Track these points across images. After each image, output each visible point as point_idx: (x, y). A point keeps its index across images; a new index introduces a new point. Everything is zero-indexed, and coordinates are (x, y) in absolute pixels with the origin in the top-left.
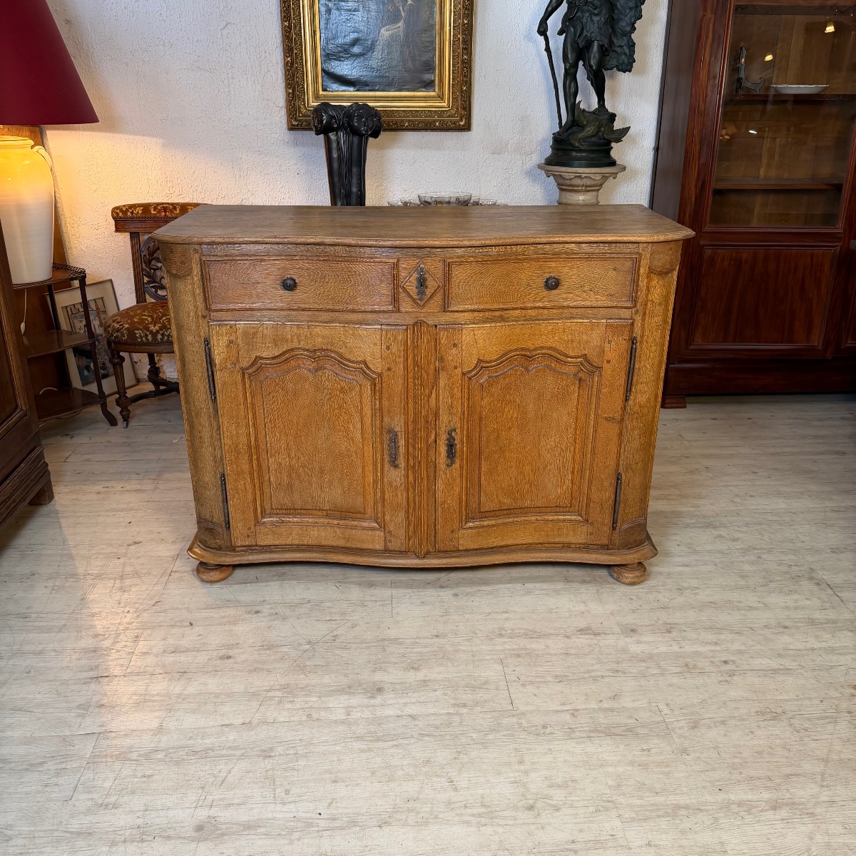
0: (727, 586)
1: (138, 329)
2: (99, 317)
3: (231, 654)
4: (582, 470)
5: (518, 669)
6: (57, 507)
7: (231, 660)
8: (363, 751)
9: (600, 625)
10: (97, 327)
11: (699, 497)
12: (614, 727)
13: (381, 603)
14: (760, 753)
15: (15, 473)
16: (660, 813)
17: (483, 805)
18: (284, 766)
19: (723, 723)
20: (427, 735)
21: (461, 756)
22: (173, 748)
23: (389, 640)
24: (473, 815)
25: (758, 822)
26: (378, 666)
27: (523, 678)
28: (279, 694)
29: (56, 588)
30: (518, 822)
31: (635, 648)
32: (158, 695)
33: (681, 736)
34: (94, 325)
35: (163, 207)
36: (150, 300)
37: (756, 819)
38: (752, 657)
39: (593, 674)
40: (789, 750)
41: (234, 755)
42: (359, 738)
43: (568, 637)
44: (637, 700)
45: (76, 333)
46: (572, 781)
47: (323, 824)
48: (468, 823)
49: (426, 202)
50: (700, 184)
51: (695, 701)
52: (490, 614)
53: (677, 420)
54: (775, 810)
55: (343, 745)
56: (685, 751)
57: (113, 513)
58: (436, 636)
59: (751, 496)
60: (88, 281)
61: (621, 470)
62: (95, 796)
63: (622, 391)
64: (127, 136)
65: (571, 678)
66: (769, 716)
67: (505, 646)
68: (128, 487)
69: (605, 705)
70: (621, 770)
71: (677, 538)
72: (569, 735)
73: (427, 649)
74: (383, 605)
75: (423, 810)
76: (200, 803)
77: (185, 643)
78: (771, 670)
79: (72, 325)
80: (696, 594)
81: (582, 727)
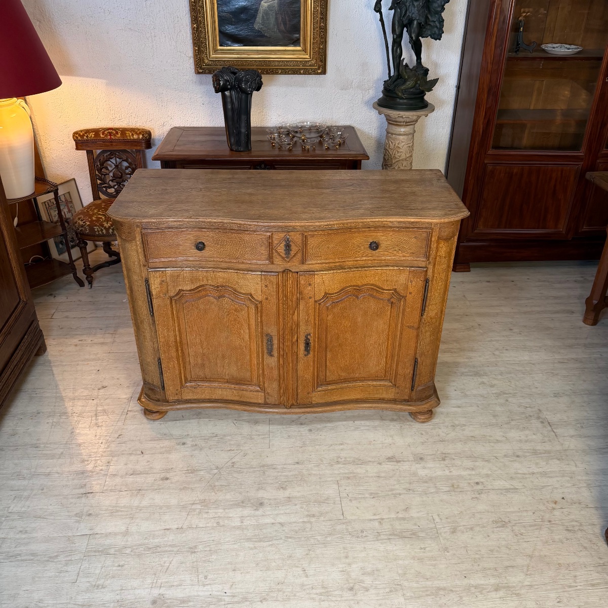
0: (484, 423)
1: (96, 226)
3: (168, 476)
4: (392, 356)
5: (347, 488)
6: (50, 358)
7: (168, 481)
8: (251, 549)
9: (401, 455)
10: (66, 213)
11: (472, 350)
12: (404, 532)
13: (262, 436)
14: (492, 551)
16: (428, 593)
17: (323, 587)
18: (204, 559)
19: (472, 529)
20: (290, 538)
21: (311, 552)
22: (136, 545)
23: (268, 466)
24: (317, 594)
25: (486, 599)
26: (261, 487)
27: (350, 495)
28: (199, 507)
29: (54, 424)
30: (343, 599)
31: (422, 473)
32: (124, 507)
33: (445, 538)
35: (109, 132)
36: (102, 196)
37: (485, 597)
38: (494, 480)
39: (394, 492)
40: (510, 549)
41: (172, 551)
42: (249, 540)
43: (380, 464)
44: (421, 511)
45: (52, 220)
46: (377, 570)
47: (227, 599)
48: (313, 599)
50: (486, 121)
51: (456, 512)
52: (331, 445)
54: (497, 591)
55: (239, 544)
56: (446, 549)
57: (86, 363)
58: (297, 463)
59: (507, 350)
61: (417, 356)
62: (91, 580)
63: (419, 311)
64: (81, 78)
65: (381, 495)
66: (499, 524)
67: (340, 471)
68: (96, 341)
69: (400, 516)
71: (455, 384)
72: (377, 538)
73: (291, 473)
74: (263, 438)
75: (288, 590)
76: (154, 585)
77: (139, 468)
78: (505, 489)
79: (49, 215)
80: (464, 430)
81: (385, 532)
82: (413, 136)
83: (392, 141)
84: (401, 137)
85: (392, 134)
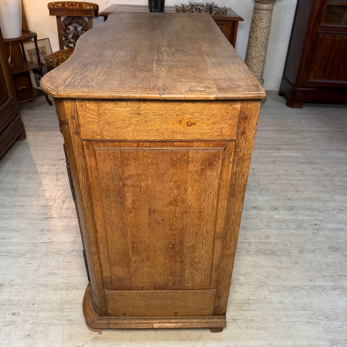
0: (317, 190)
1: (61, 62)
2: (44, 56)
6: (28, 142)
9: (262, 206)
10: (43, 60)
11: (307, 150)
12: (266, 251)
14: (329, 265)
15: (9, 127)
16: (286, 289)
19: (314, 251)
25: (327, 295)
29: (28, 178)
31: (277, 217)
33: (295, 256)
34: (41, 59)
35: (71, 4)
36: (65, 48)
37: (326, 294)
38: (327, 223)
39: (258, 227)
40: (341, 265)
43: (248, 210)
44: (277, 239)
45: (34, 63)
46: (248, 273)
49: (192, 5)
51: (302, 241)
53: (298, 114)
54: (335, 290)
56: (297, 263)
57: (52, 145)
59: (329, 150)
60: (38, 38)
62: (48, 269)
65: (249, 228)
66: (333, 249)
69: (263, 241)
70: (269, 269)
72: (247, 253)
78: (335, 229)
79: (32, 59)
80: (304, 194)
81: (253, 250)
82: (272, 12)
83: (258, 14)
84: (264, 12)
85: (258, 9)
